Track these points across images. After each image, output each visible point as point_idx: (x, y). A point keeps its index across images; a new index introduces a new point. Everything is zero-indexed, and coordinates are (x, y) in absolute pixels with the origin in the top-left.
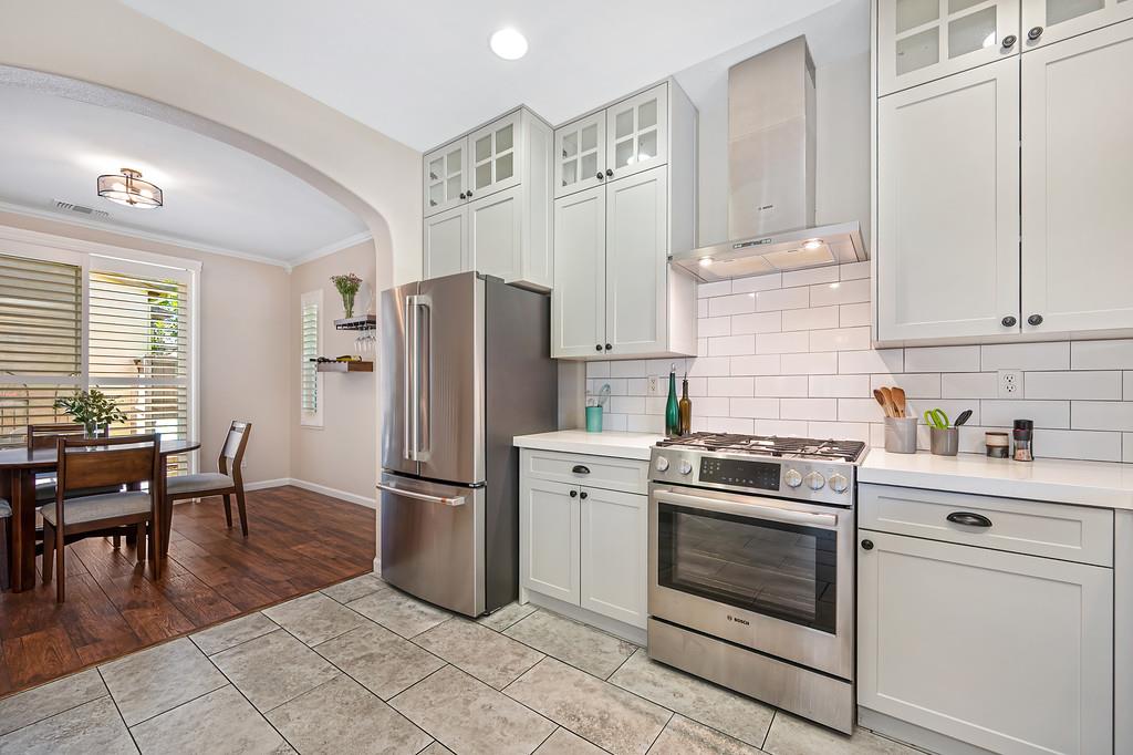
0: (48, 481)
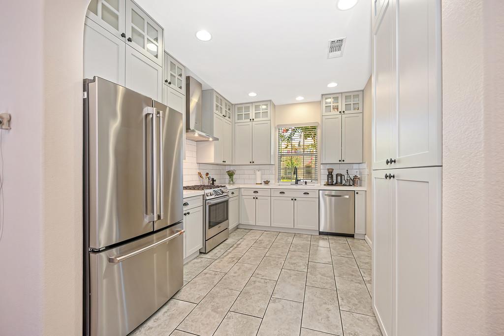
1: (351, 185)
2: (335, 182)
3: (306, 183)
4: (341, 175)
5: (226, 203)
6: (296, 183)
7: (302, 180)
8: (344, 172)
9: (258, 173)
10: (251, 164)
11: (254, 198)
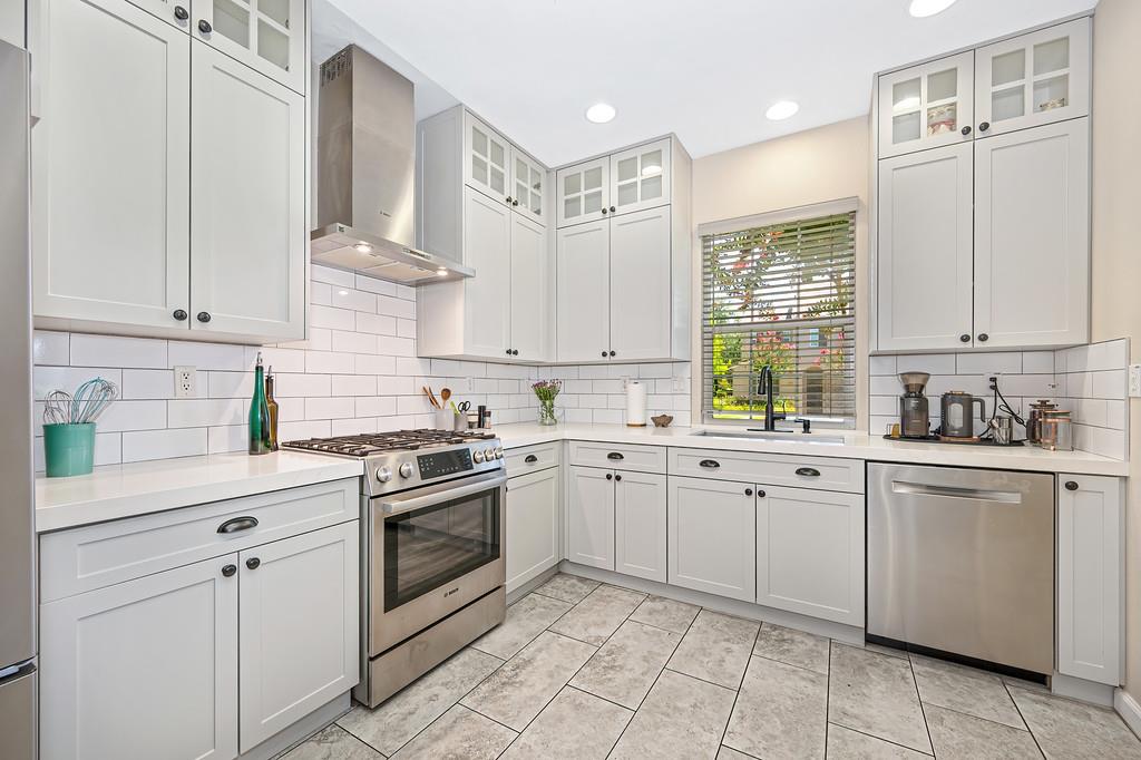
1: (1019, 443)
2: (935, 424)
3: (807, 426)
4: (968, 401)
5: (489, 498)
6: (770, 426)
7: (792, 414)
8: (978, 388)
9: (636, 391)
10: (607, 359)
11: (609, 477)
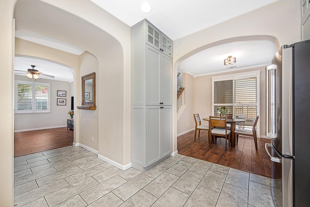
0: (229, 125)
